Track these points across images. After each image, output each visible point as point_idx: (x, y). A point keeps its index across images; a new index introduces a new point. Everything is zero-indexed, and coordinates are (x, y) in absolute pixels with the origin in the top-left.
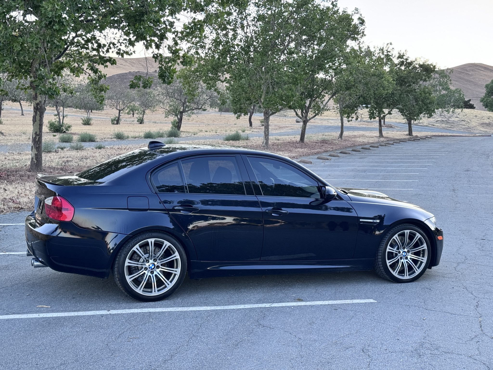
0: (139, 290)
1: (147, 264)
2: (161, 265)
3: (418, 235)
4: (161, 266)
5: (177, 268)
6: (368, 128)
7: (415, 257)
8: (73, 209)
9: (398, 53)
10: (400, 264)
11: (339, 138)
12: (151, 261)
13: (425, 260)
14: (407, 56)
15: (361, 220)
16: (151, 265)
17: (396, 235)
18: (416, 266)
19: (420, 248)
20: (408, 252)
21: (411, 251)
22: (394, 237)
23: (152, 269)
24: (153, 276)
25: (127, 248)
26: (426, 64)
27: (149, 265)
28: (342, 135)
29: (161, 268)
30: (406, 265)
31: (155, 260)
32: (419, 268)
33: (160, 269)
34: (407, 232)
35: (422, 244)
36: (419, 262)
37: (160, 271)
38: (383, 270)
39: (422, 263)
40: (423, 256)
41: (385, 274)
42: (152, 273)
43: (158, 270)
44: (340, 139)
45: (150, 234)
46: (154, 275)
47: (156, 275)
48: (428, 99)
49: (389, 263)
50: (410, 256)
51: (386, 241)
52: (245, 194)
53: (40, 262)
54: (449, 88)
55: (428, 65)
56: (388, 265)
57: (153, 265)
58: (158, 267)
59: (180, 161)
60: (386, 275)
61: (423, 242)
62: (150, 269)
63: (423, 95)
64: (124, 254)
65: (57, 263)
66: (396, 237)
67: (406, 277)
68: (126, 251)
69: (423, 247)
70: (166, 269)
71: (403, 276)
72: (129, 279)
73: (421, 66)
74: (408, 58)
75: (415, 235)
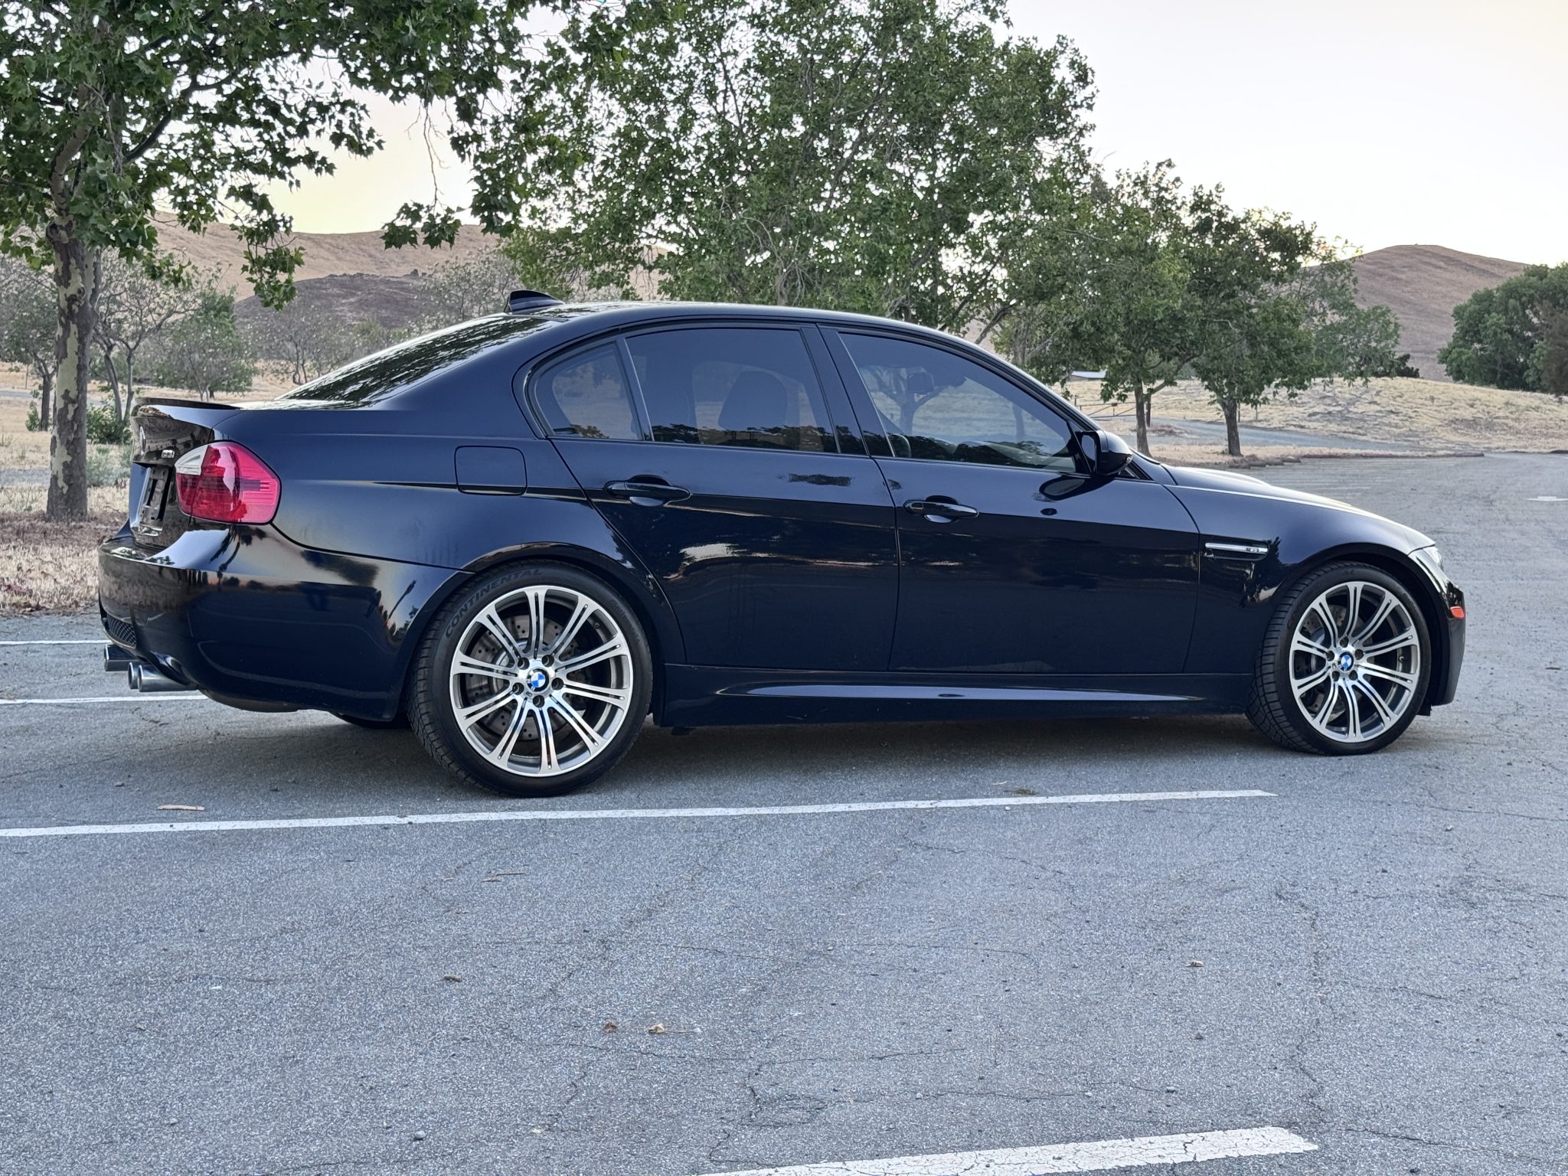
0: (499, 758)
1: (523, 674)
2: (569, 677)
3: (1391, 601)
4: (566, 682)
5: (620, 685)
7: (1381, 672)
8: (276, 483)
9: (1192, 192)
10: (1333, 696)
12: (535, 663)
13: (1412, 681)
14: (1223, 202)
15: (1208, 545)
16: (537, 673)
17: (1322, 598)
18: (1384, 699)
19: (1395, 644)
20: (1359, 654)
21: (1368, 652)
22: (1315, 605)
23: (537, 690)
24: (541, 712)
25: (458, 613)
26: (1285, 224)
27: (529, 677)
29: (568, 686)
30: (1353, 700)
31: (548, 660)
32: (1393, 706)
33: (565, 690)
34: (1355, 587)
35: (1402, 629)
36: (1394, 690)
37: (567, 696)
38: (1281, 712)
39: (1402, 690)
40: (1407, 669)
41: (1287, 724)
42: (539, 701)
43: (558, 694)
45: (532, 571)
46: (545, 709)
47: (551, 711)
48: (1291, 336)
49: (1299, 687)
50: (1365, 667)
51: (1288, 616)
52: (836, 452)
53: (164, 671)
54: (1353, 305)
55: (1290, 229)
56: (1297, 693)
57: (540, 677)
58: (557, 684)
59: (621, 339)
60: (1291, 729)
61: (1406, 623)
62: (533, 688)
63: (1274, 325)
64: (448, 635)
65: (223, 670)
66: (1321, 605)
67: (1355, 736)
68: (453, 625)
69: (1406, 639)
70: (585, 690)
71: (1343, 733)
72: (464, 719)
73: (1265, 234)
74: (1225, 211)
75: (1379, 598)
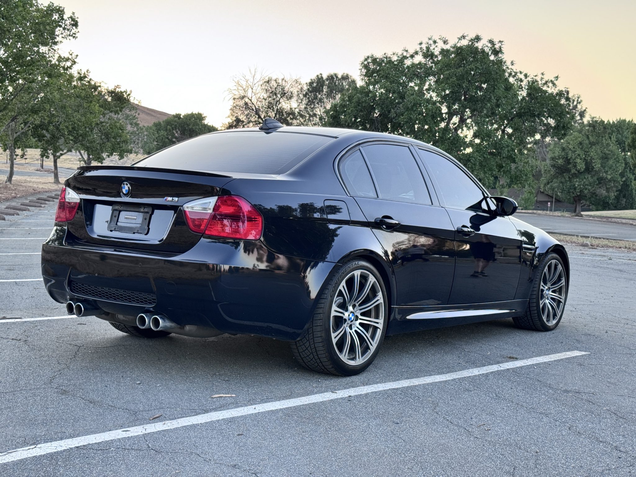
0: (345, 358)
1: (346, 314)
2: (361, 314)
3: (560, 267)
4: (360, 317)
6: (21, 171)
7: (556, 296)
8: (260, 218)
10: (546, 307)
11: (6, 182)
12: (351, 308)
13: (563, 299)
14: (90, 78)
15: (522, 245)
16: (351, 314)
18: (557, 307)
19: (560, 284)
20: (549, 289)
21: (552, 288)
25: (334, 285)
27: (349, 315)
28: (11, 178)
29: (360, 319)
30: (550, 308)
31: (354, 306)
32: (558, 310)
33: (359, 321)
34: (554, 262)
35: (562, 278)
37: (361, 324)
39: (560, 303)
40: (560, 294)
42: (351, 327)
43: (358, 323)
44: (8, 183)
45: (357, 263)
46: (353, 330)
47: (356, 331)
49: (541, 304)
50: (551, 295)
56: (541, 307)
57: (352, 316)
58: (357, 318)
62: (350, 321)
66: (546, 269)
67: (552, 323)
68: (333, 291)
69: (563, 283)
70: (366, 320)
71: (549, 322)
72: (334, 339)
74: (91, 81)
